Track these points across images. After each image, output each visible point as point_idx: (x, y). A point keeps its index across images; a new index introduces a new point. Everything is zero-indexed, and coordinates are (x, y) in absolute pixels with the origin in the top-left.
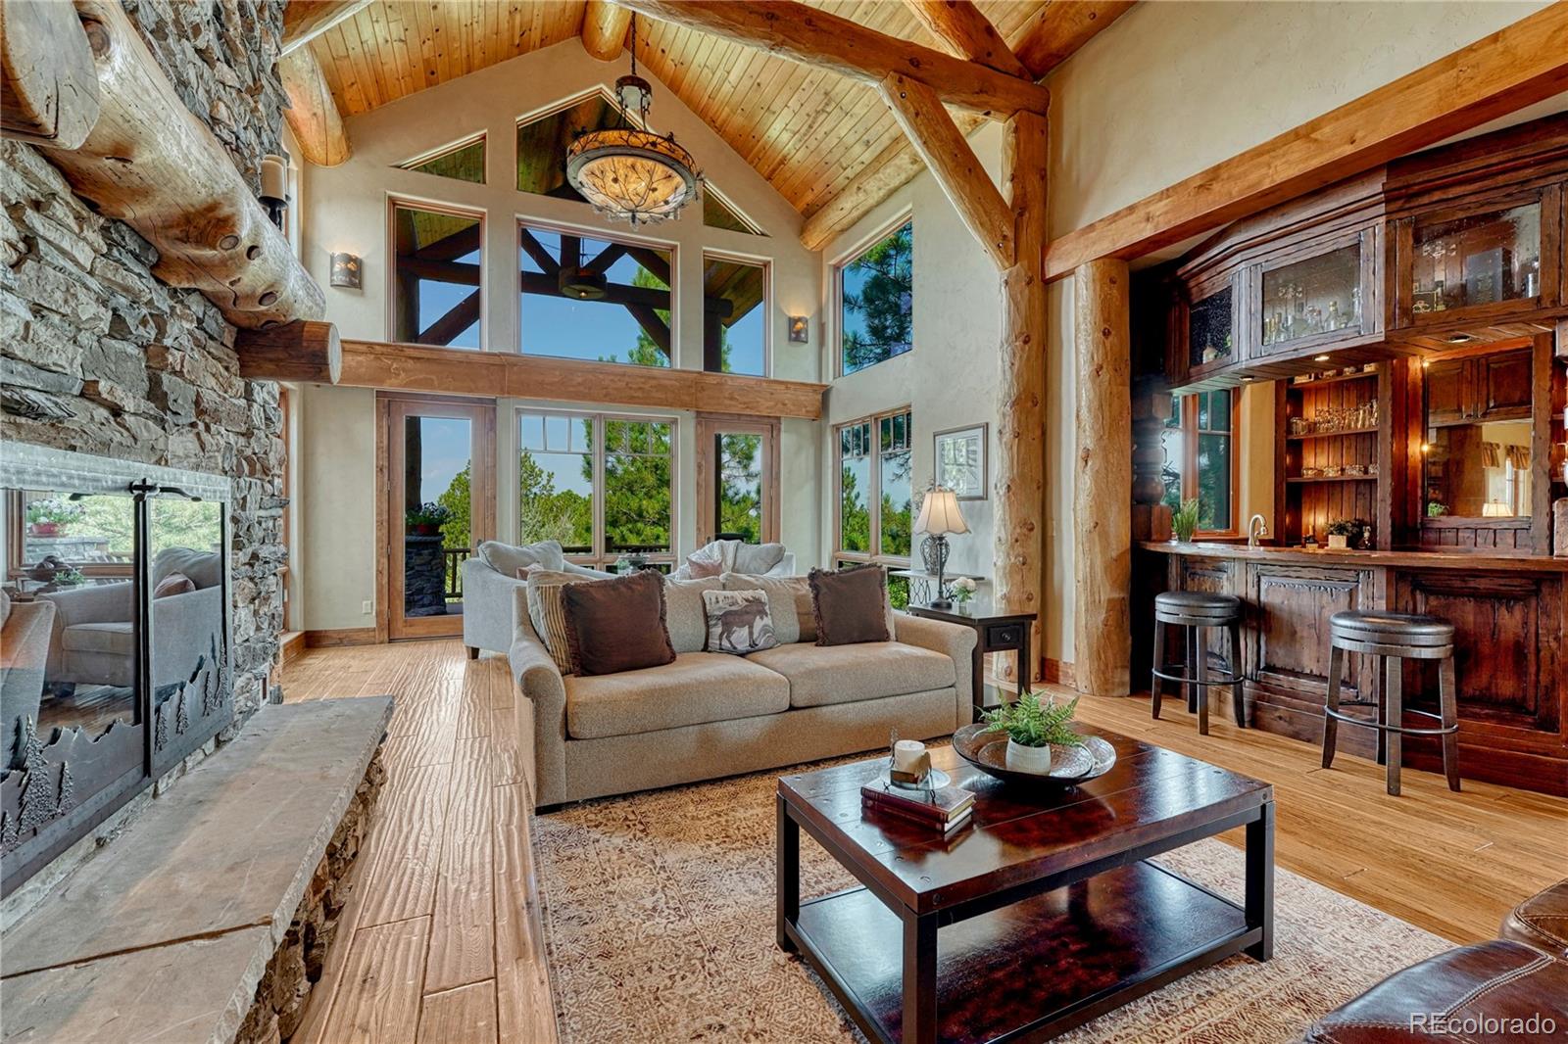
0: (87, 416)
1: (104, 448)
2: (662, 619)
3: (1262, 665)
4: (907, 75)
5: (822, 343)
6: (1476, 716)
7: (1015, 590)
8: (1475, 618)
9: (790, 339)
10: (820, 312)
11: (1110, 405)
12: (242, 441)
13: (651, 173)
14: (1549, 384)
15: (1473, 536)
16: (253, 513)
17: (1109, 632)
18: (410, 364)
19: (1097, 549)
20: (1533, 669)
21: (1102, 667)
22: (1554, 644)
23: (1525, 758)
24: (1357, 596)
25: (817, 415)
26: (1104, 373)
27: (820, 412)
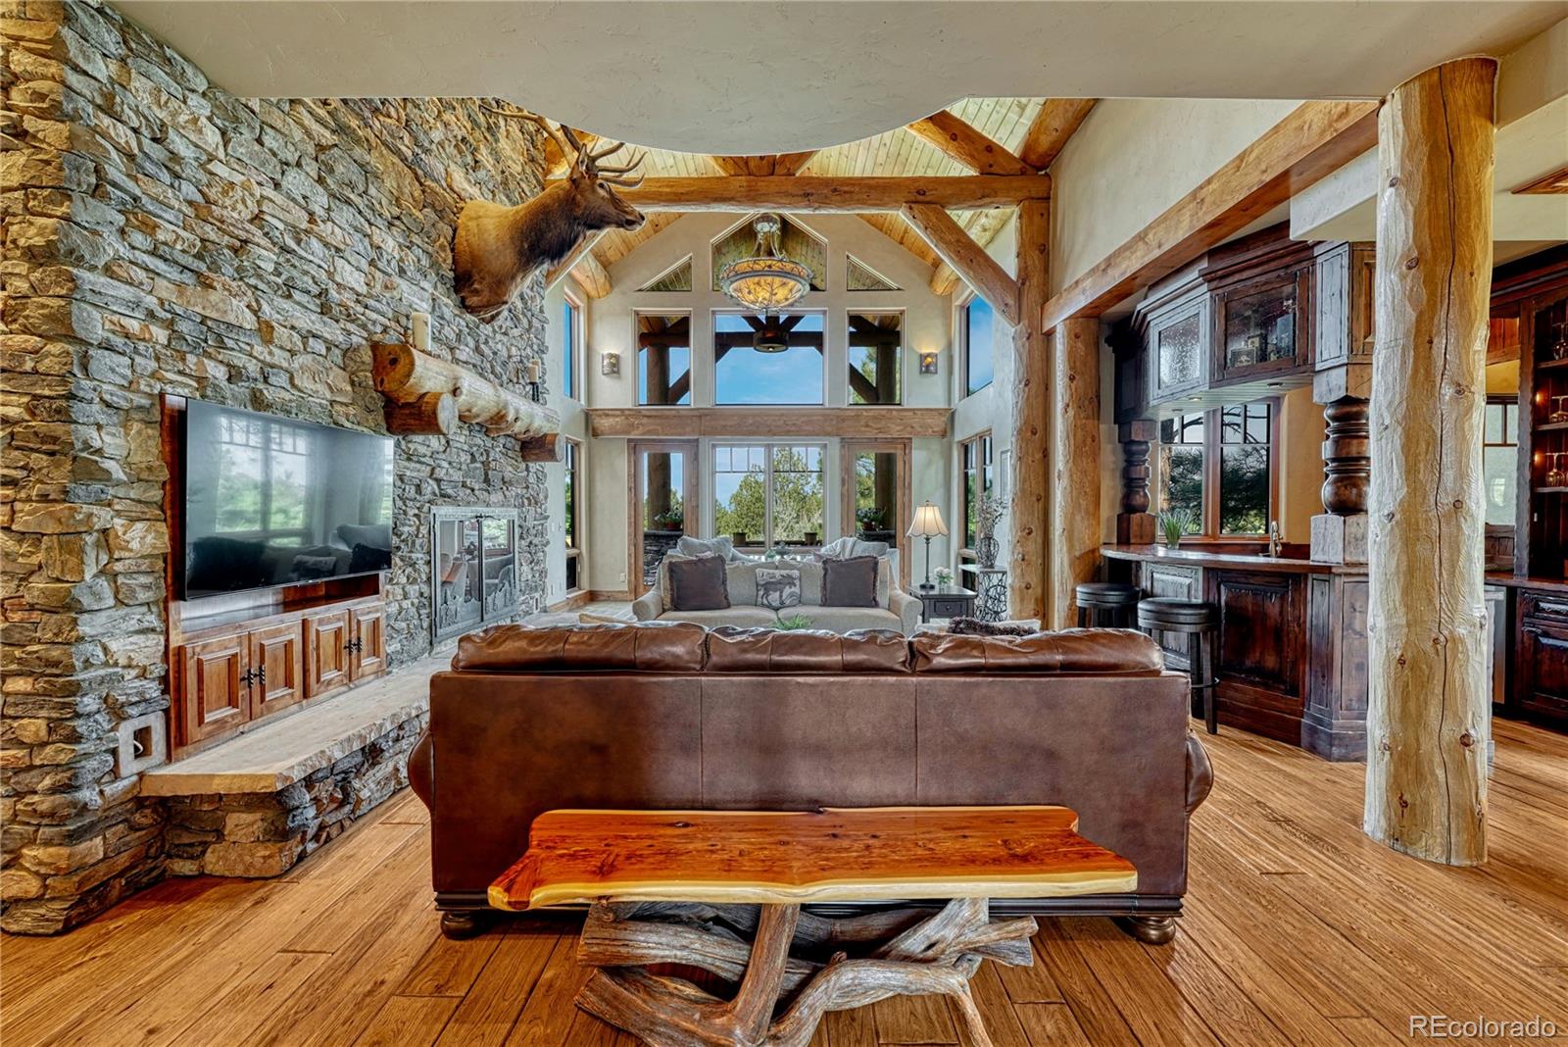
0: (462, 493)
1: (468, 504)
2: (724, 583)
4: (913, 202)
5: (950, 373)
9: (921, 372)
10: (950, 345)
12: (525, 491)
13: (771, 285)
16: (530, 523)
17: (1070, 604)
18: (645, 420)
19: (1065, 549)
20: (1286, 648)
22: (1296, 629)
23: (1277, 716)
25: (944, 434)
26: (1070, 409)
27: (945, 432)
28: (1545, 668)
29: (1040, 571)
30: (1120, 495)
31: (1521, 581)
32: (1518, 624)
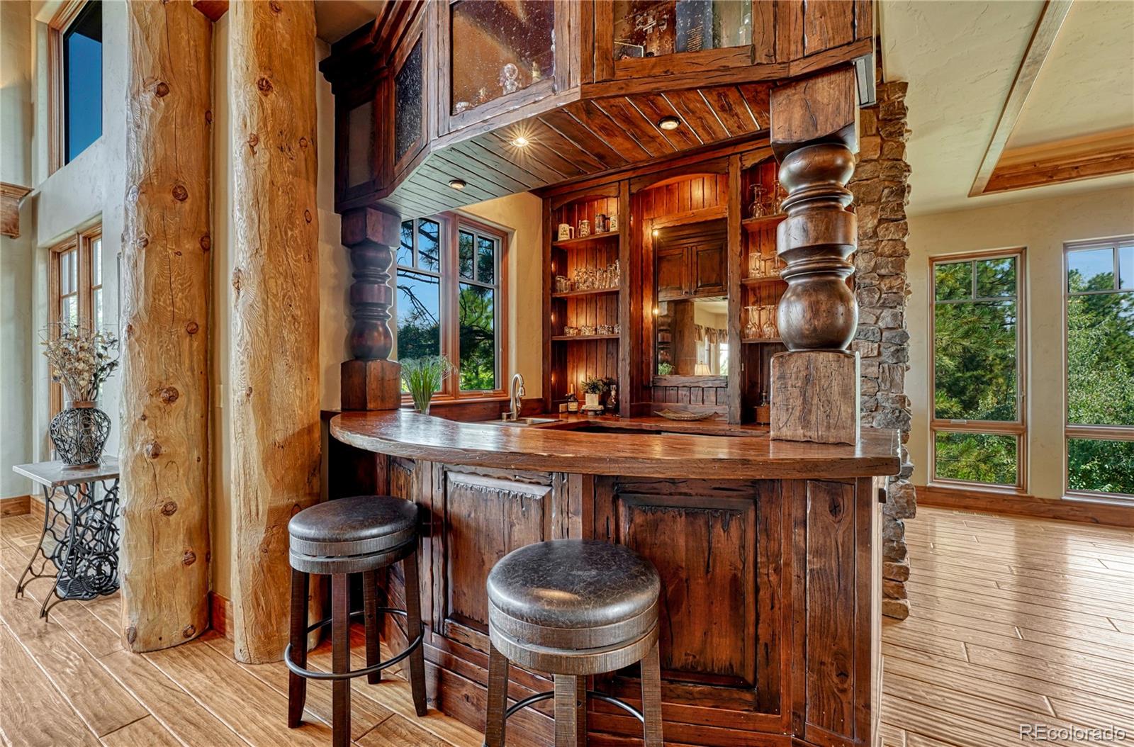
3: (450, 611)
6: (690, 698)
7: (141, 501)
8: (687, 542)
11: (271, 202)
14: (739, 249)
15: (688, 394)
17: (272, 561)
19: (252, 430)
20: (751, 618)
21: (262, 618)
22: (773, 578)
24: (550, 509)
25: (11, 230)
26: (260, 147)
27: (16, 226)
29: (196, 473)
30: (345, 332)
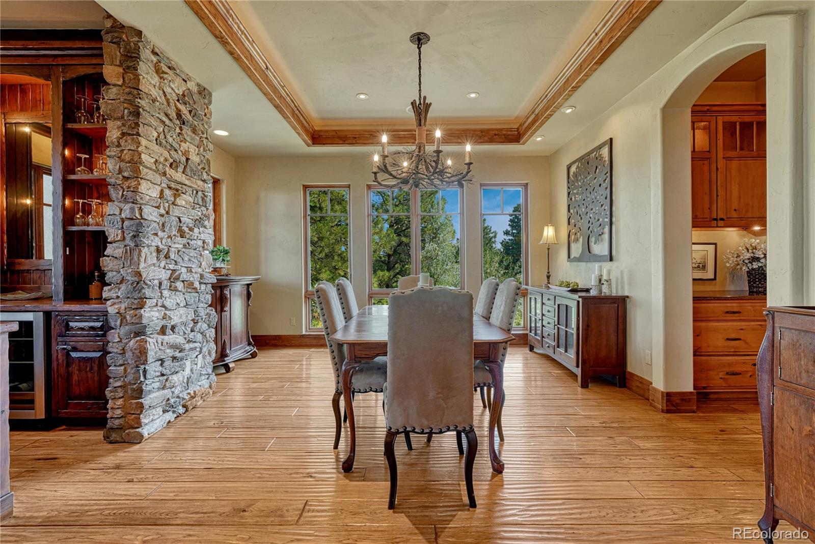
28: (75, 377)
31: (59, 305)
32: (53, 344)
